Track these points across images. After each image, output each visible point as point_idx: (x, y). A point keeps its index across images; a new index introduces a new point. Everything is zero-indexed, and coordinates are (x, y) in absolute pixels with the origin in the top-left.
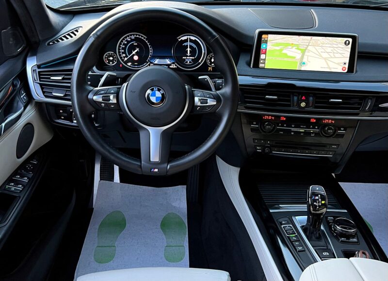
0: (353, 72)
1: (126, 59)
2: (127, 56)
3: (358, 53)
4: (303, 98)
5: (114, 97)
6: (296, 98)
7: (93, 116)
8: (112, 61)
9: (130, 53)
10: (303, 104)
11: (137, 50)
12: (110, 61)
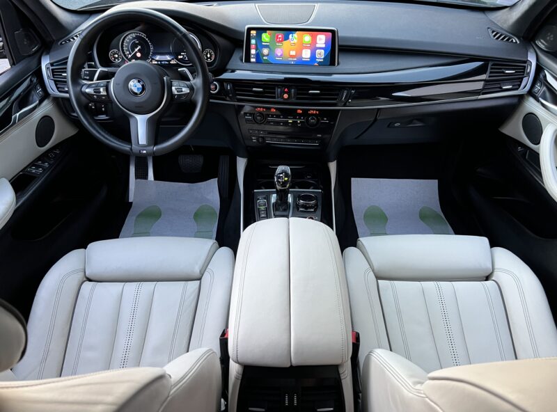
0: (334, 65)
1: (130, 56)
2: (130, 54)
3: (339, 46)
4: (286, 90)
5: (103, 90)
6: (279, 90)
7: (103, 109)
8: (117, 58)
9: (133, 50)
10: (286, 96)
11: (139, 47)
12: (115, 58)
